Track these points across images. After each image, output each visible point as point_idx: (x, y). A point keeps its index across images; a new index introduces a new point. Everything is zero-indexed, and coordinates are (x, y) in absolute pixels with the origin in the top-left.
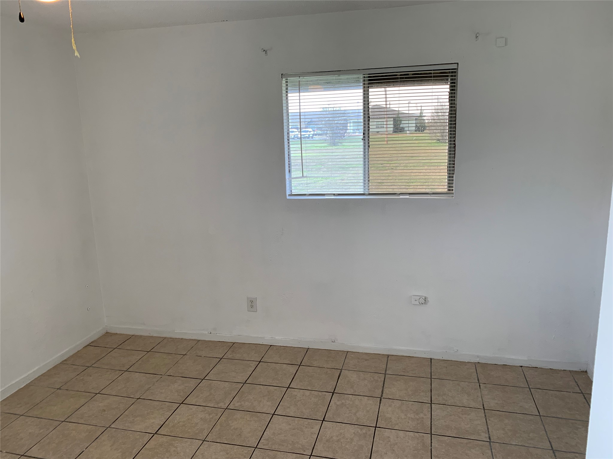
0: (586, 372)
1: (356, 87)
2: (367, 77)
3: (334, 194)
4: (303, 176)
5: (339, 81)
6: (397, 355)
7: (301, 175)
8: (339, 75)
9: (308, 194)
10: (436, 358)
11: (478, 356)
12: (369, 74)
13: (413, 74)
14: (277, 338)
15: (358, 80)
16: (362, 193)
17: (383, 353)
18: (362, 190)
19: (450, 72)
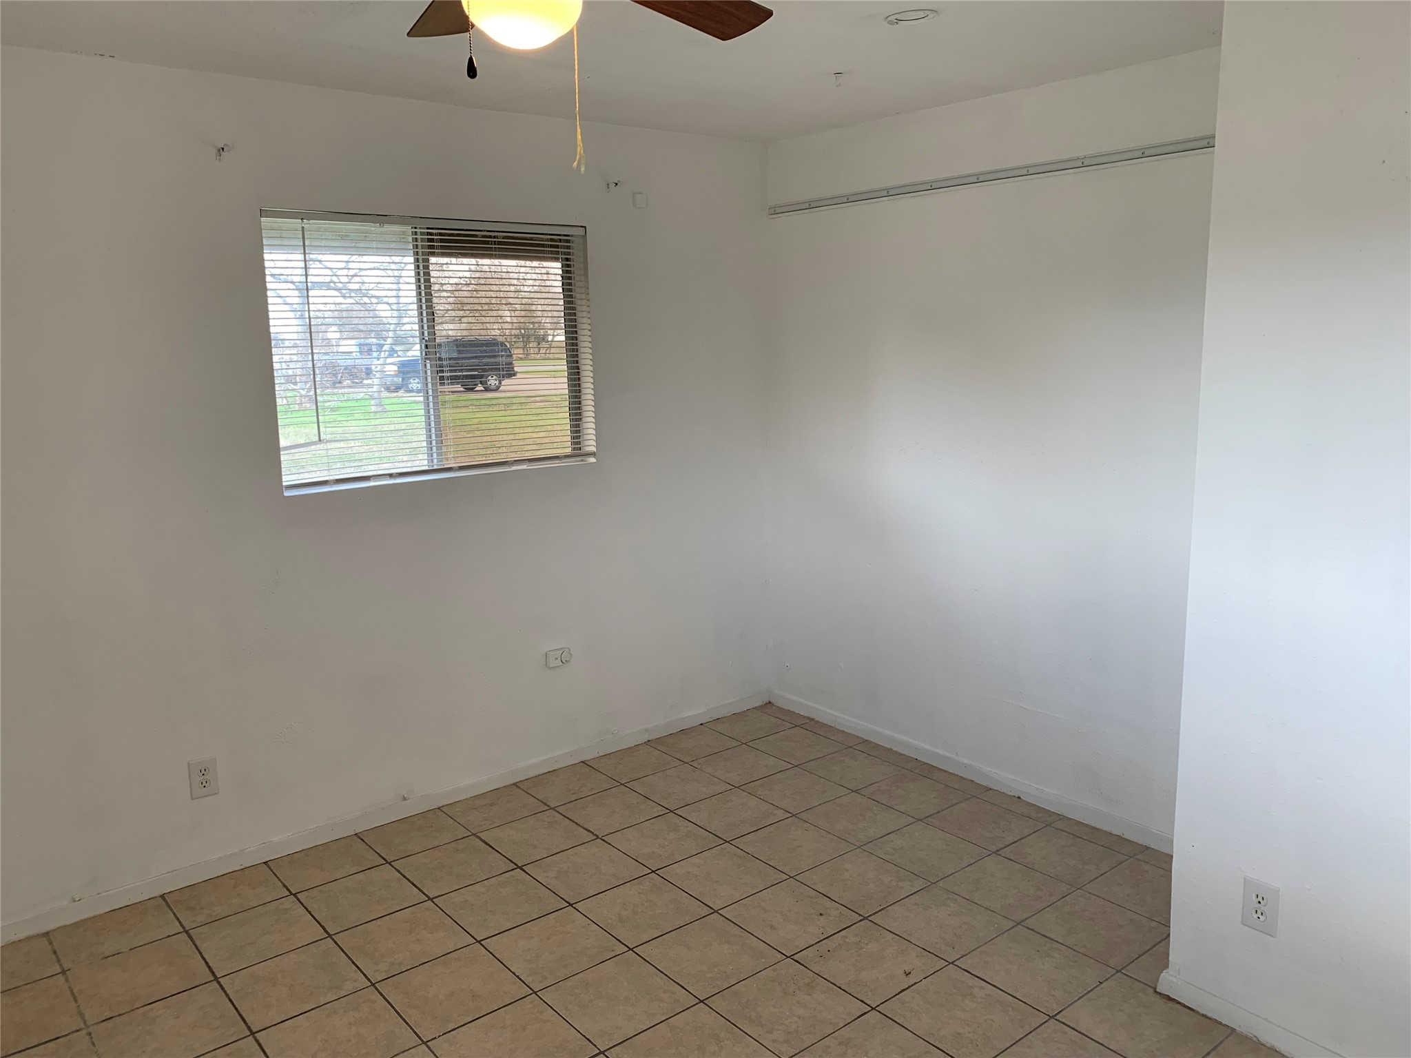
0: (770, 703)
1: (401, 251)
2: (422, 234)
3: (391, 476)
4: (320, 440)
5: (366, 236)
6: (527, 778)
7: (316, 439)
8: (382, 223)
9: (331, 480)
10: (589, 758)
11: (646, 730)
12: (428, 228)
13: (504, 238)
14: (276, 839)
15: (403, 238)
16: (426, 468)
17: (504, 785)
18: (426, 462)
19: (560, 240)
